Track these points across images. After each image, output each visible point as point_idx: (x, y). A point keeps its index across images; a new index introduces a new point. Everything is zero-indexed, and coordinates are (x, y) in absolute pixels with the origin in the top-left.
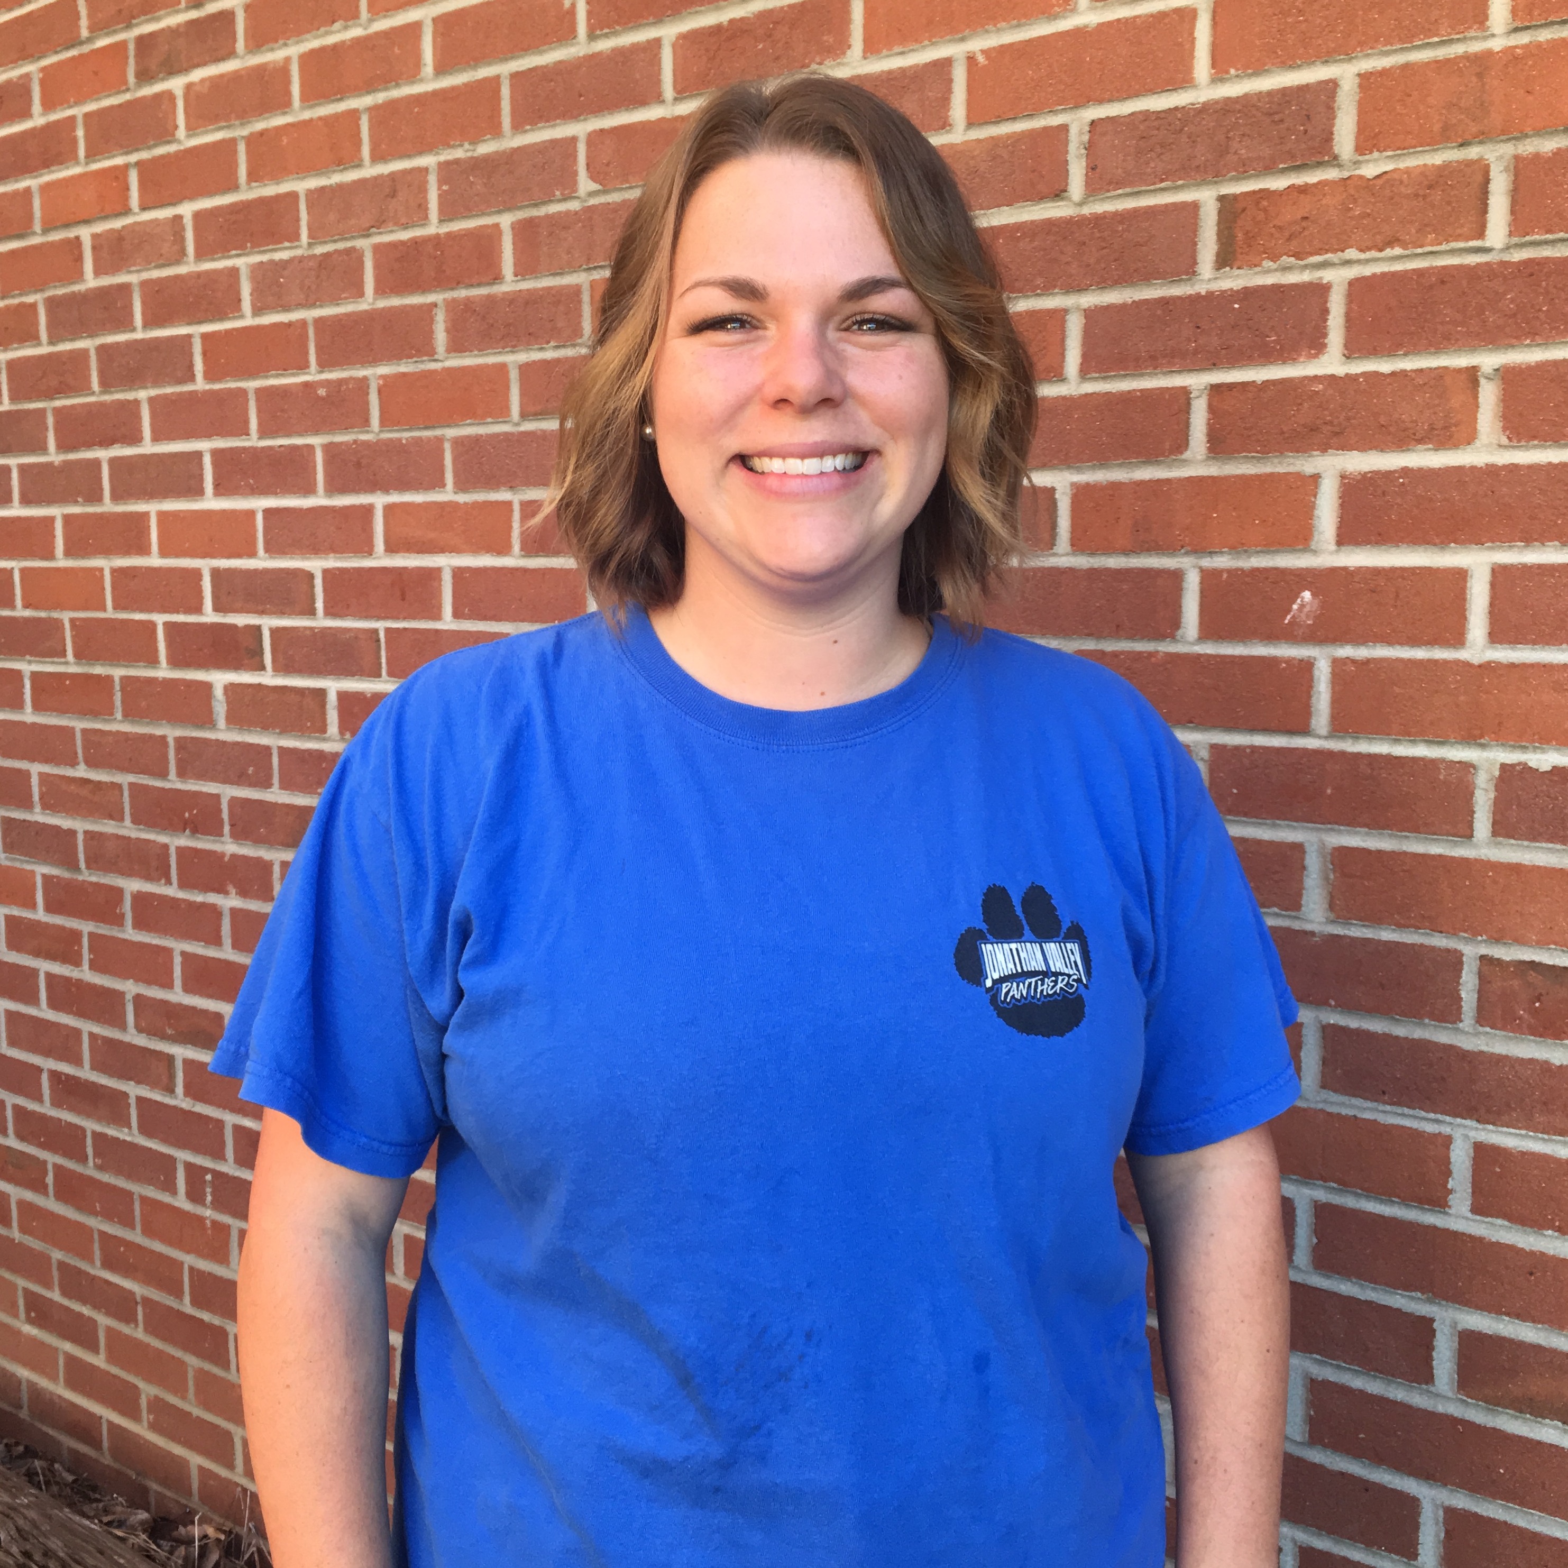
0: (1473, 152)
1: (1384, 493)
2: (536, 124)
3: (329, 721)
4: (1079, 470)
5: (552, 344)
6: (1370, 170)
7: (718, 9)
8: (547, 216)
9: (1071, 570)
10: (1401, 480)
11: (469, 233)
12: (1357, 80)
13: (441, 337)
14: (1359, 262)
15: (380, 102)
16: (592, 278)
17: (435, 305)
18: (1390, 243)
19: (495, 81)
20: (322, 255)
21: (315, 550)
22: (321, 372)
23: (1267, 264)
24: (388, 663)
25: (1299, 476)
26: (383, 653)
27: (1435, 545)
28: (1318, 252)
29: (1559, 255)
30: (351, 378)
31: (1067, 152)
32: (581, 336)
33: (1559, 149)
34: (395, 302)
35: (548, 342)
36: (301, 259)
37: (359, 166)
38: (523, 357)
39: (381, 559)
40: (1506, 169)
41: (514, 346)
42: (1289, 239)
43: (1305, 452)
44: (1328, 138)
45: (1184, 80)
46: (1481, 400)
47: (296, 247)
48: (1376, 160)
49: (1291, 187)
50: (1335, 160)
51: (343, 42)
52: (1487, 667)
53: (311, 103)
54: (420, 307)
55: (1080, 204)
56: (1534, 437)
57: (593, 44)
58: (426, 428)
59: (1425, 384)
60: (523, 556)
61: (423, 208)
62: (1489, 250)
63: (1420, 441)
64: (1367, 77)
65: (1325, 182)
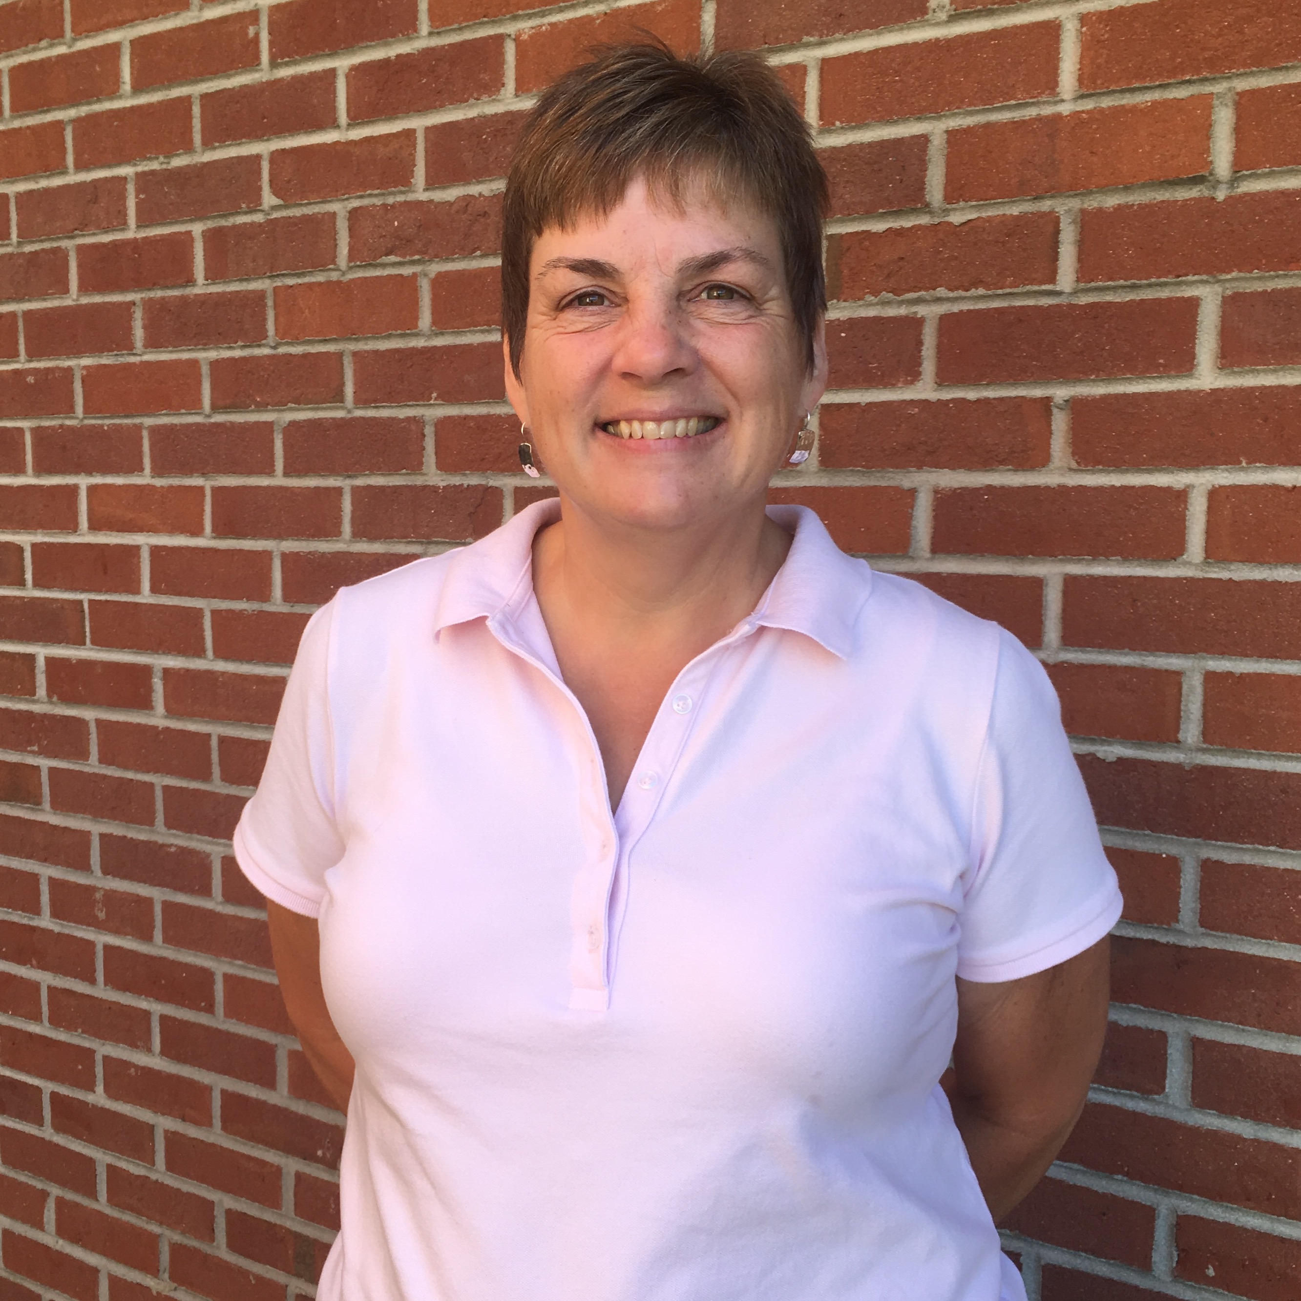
0: (1046, 205)
1: (971, 509)
2: (224, 142)
3: (38, 684)
5: (240, 343)
6: (956, 218)
7: (386, 44)
8: (234, 227)
10: (986, 497)
11: (163, 239)
12: (945, 136)
13: (139, 333)
14: (948, 299)
15: (83, 114)
16: (275, 285)
17: (133, 303)
18: (975, 284)
19: (187, 100)
20: (31, 253)
21: (25, 525)
22: (30, 361)
23: (870, 298)
24: (92, 632)
25: (898, 490)
26: (87, 623)
27: (1015, 555)
28: (914, 289)
29: (1119, 300)
30: (58, 368)
32: (266, 337)
33: (1119, 205)
34: (97, 299)
35: (236, 342)
36: (11, 256)
37: (64, 172)
38: (213, 355)
39: (85, 537)
40: (1074, 222)
41: (205, 344)
42: (889, 276)
43: (904, 468)
44: (920, 187)
46: (1053, 427)
47: (7, 245)
48: (963, 209)
49: (889, 230)
50: (926, 208)
51: (49, 59)
53: (21, 113)
54: (121, 304)
56: (1099, 463)
57: (275, 71)
58: (127, 416)
59: (1005, 411)
60: (214, 538)
61: (122, 214)
62: (1059, 293)
63: (1002, 462)
64: (952, 135)
65: (919, 227)
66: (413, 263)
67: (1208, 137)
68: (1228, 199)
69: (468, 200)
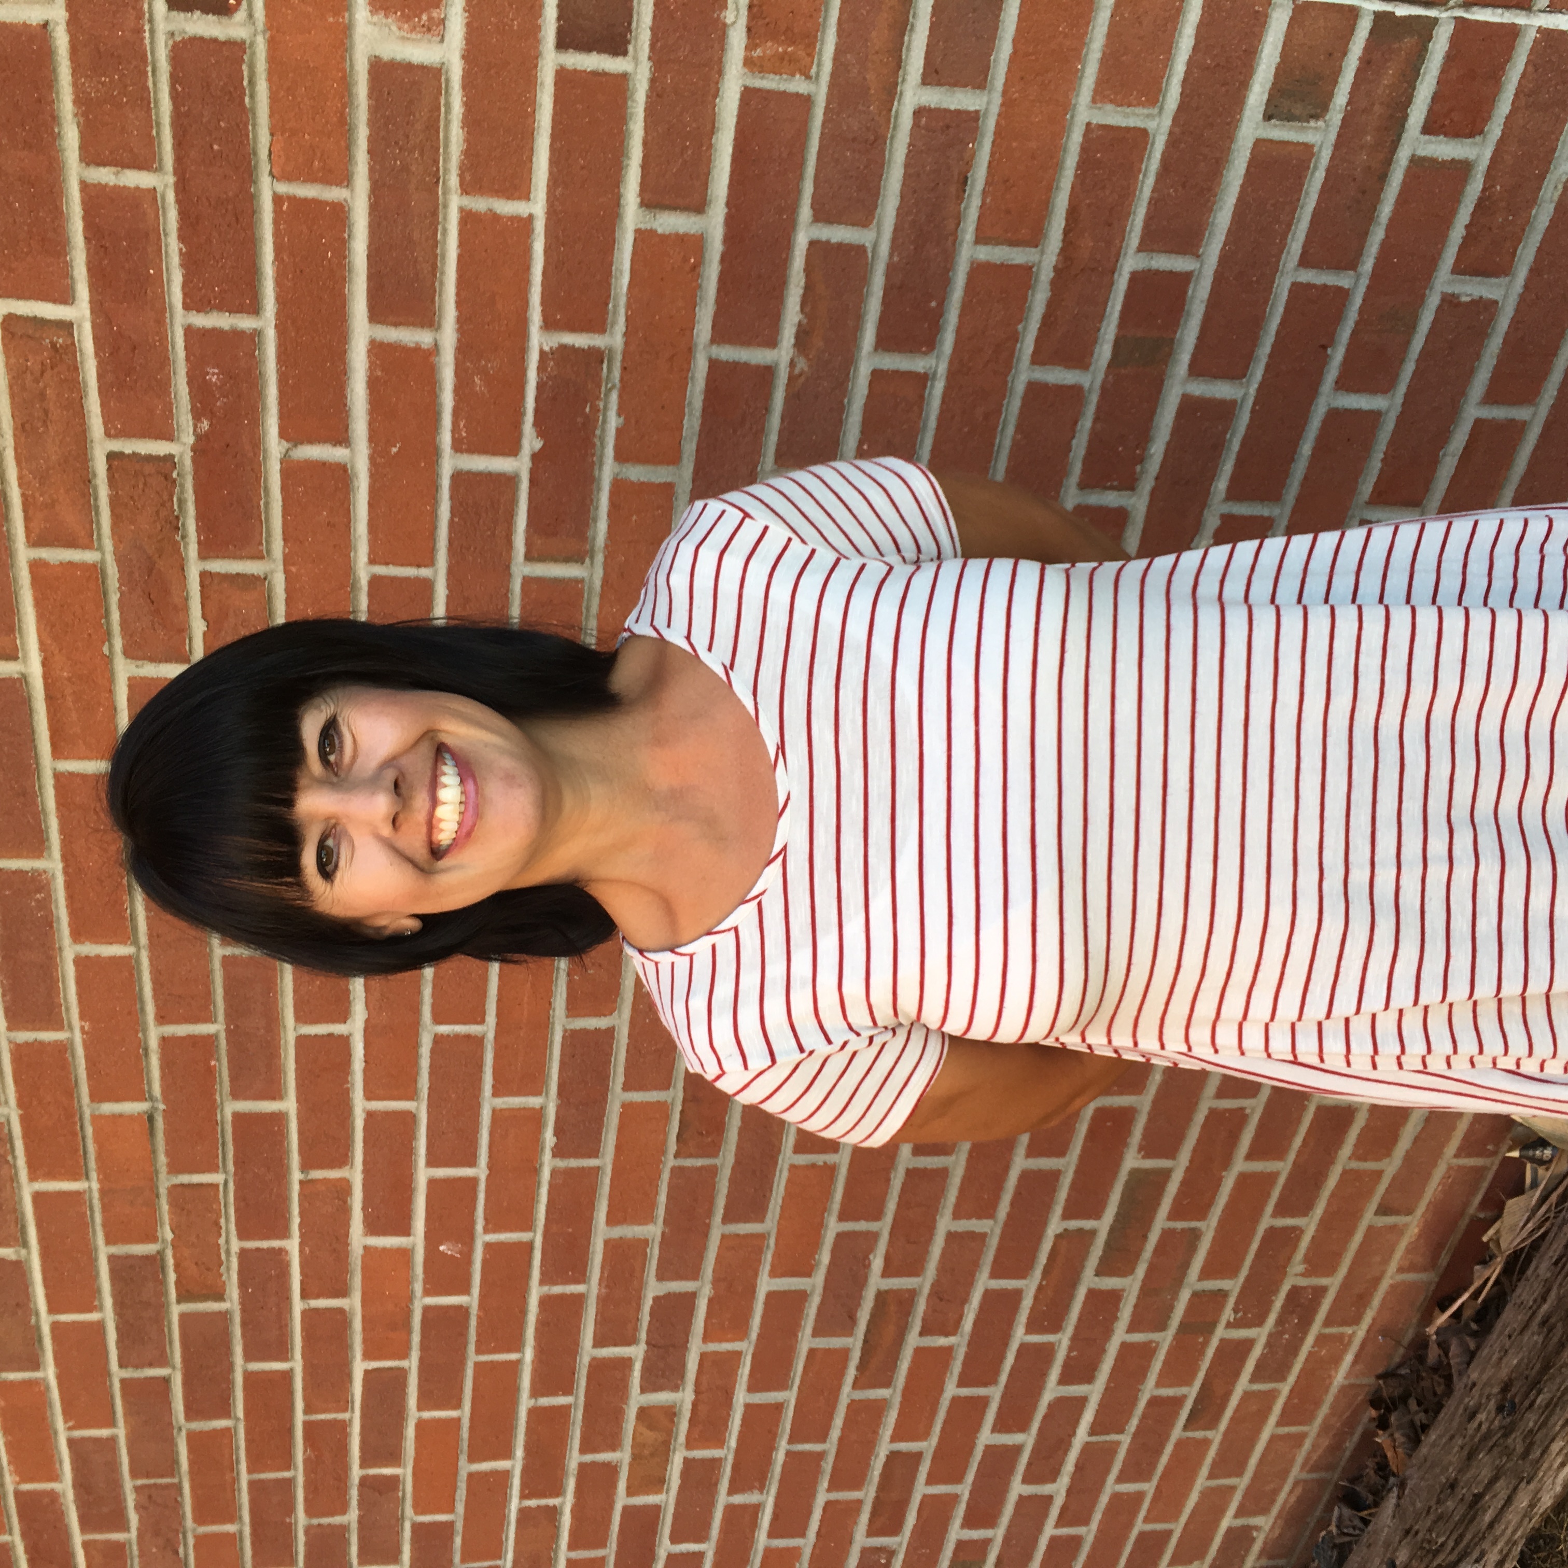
0: (163, 1191)
1: (378, 1218)
4: (354, 1357)
6: (169, 1236)
9: (421, 1360)
10: (370, 1210)
12: (110, 1247)
14: (227, 1236)
23: (224, 1278)
25: (363, 1257)
28: (219, 1256)
31: (139, 1379)
33: (165, 1156)
40: (176, 1177)
42: (208, 1269)
43: (348, 1257)
44: (145, 1256)
45: (99, 1327)
46: (321, 1177)
48: (163, 1235)
49: (176, 1271)
50: (161, 1254)
52: (490, 1167)
55: (174, 1368)
56: (347, 1155)
62: (226, 1183)
63: (345, 1202)
64: (108, 1242)
65: (174, 1257)
66: (185, 1537)
67: (121, 1116)
68: (164, 1103)
69: (138, 1507)
